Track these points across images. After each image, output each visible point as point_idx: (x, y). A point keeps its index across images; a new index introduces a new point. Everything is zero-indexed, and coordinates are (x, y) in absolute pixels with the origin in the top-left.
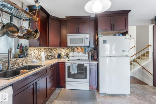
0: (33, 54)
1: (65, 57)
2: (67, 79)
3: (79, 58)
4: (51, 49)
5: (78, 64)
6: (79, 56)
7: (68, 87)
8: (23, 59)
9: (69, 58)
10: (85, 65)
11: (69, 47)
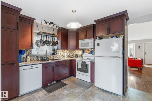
0: (59, 54)
1: (80, 56)
2: (77, 71)
3: (88, 58)
4: (73, 51)
5: (82, 62)
6: (89, 56)
7: (77, 77)
8: (54, 56)
9: (82, 57)
10: (87, 63)
11: (81, 49)
